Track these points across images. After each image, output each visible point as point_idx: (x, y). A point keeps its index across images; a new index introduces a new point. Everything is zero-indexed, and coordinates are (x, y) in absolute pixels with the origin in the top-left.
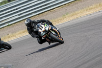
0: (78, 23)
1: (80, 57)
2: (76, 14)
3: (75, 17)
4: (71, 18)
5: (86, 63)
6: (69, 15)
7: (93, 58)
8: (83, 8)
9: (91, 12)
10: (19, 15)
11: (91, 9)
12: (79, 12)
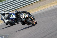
1: (47, 30)
2: (45, 6)
3: (44, 8)
4: (42, 9)
5: (50, 34)
6: (41, 7)
7: (54, 31)
8: (49, 3)
9: (53, 5)
10: (13, 7)
11: (53, 3)
12: (47, 5)
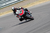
0: (35, 8)
1: (36, 24)
2: (34, 4)
3: (33, 5)
4: (31, 6)
6: (30, 4)
11: (41, 1)
12: (36, 2)
